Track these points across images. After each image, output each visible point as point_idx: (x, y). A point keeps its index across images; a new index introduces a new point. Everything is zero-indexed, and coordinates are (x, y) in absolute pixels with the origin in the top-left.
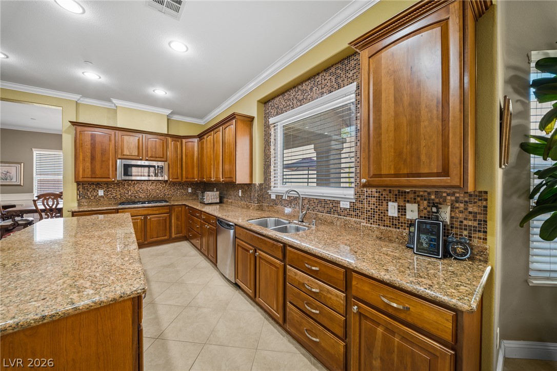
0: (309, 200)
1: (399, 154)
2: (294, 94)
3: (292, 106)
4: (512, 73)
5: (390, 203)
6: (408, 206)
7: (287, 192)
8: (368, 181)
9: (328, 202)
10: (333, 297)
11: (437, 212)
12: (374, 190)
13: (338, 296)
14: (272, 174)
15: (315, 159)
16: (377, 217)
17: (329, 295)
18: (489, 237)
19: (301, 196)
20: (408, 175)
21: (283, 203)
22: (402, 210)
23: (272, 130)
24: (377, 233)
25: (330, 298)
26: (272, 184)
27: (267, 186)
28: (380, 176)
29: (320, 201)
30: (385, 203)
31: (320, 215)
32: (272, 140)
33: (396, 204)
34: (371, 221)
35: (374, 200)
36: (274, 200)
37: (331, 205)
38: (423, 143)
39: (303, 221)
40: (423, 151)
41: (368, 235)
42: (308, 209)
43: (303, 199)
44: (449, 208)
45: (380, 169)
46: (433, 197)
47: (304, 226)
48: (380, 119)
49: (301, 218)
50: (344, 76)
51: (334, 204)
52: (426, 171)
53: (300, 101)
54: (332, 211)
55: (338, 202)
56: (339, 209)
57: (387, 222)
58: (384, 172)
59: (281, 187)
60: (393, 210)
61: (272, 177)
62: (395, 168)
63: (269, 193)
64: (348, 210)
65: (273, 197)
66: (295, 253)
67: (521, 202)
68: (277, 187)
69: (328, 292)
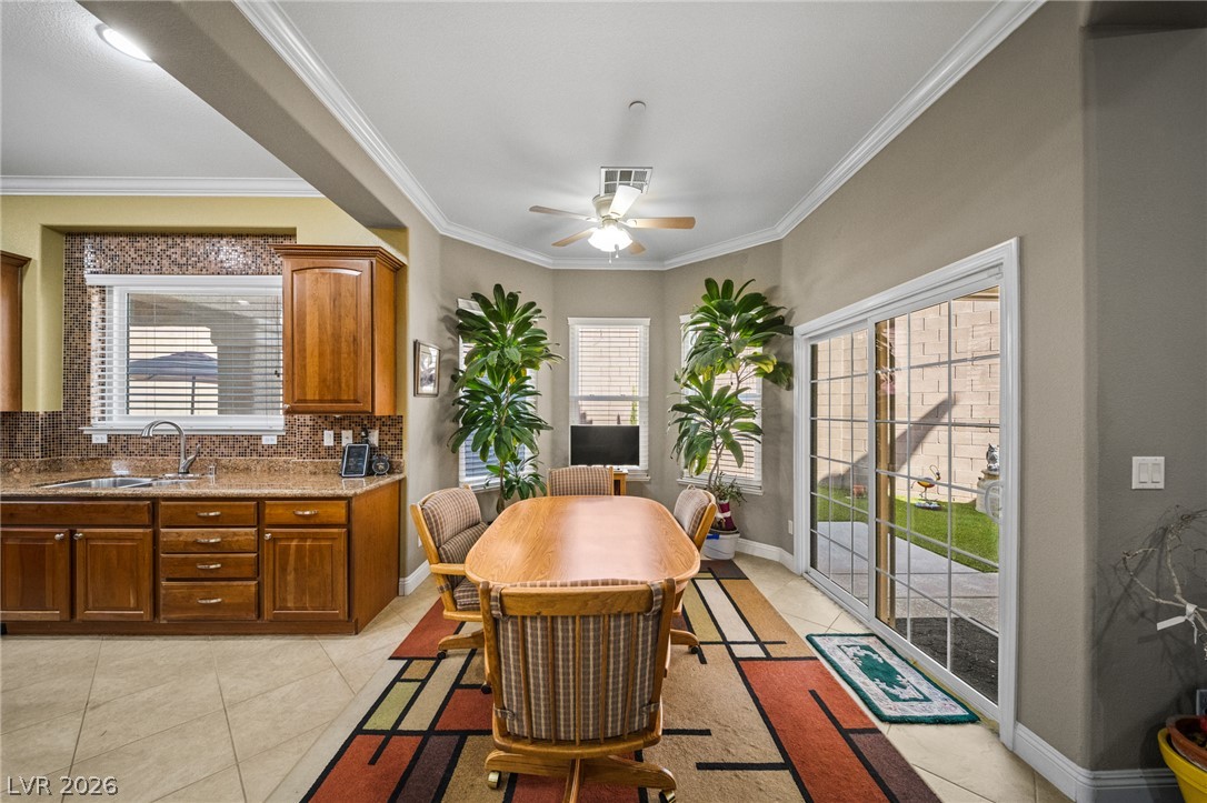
0: (201, 439)
1: (323, 381)
2: (164, 247)
3: (158, 267)
4: (445, 313)
5: (325, 432)
6: (343, 432)
7: (152, 424)
8: (292, 407)
9: (241, 439)
10: (240, 538)
11: (367, 436)
12: (307, 417)
13: (247, 534)
14: (92, 390)
15: (215, 356)
16: (311, 449)
17: (236, 538)
18: (404, 453)
19: (184, 433)
20: (331, 401)
21: (131, 449)
22: (338, 437)
23: (96, 298)
24: (311, 468)
25: (237, 541)
26: (95, 413)
27: (78, 418)
28: (305, 401)
29: (224, 439)
30: (320, 433)
31: (224, 460)
32: (95, 318)
33: (332, 432)
34: (304, 455)
35: (308, 429)
36: (102, 445)
37: (246, 444)
38: (343, 373)
39: (188, 473)
40: (344, 380)
41: (300, 472)
42: (199, 453)
43: (189, 438)
44: (377, 432)
45: (305, 394)
46: (365, 422)
47: (191, 478)
48: (304, 342)
49: (184, 468)
50: (267, 259)
51: (252, 441)
52: (345, 398)
53: (180, 266)
54: (248, 451)
55: (259, 438)
56: (260, 448)
57: (323, 453)
58: (308, 397)
59: (120, 419)
60: (328, 439)
61: (92, 398)
62: (319, 394)
63: (85, 433)
64: (275, 448)
65: (99, 439)
66: (176, 506)
67: (453, 425)
68: (110, 419)
69: (235, 534)
